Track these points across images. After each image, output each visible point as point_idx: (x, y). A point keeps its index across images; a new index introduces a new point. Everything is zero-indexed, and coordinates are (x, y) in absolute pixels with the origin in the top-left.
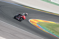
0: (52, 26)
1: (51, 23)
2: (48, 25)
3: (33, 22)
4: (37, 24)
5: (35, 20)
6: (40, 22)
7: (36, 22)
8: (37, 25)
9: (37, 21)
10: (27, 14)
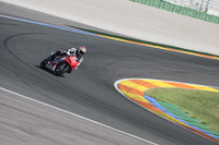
0: (204, 102)
1: (198, 92)
2: (188, 97)
3: (129, 90)
4: (144, 94)
5: (138, 83)
6: (157, 90)
7: (142, 89)
8: (143, 99)
9: (145, 84)
10: (84, 50)
